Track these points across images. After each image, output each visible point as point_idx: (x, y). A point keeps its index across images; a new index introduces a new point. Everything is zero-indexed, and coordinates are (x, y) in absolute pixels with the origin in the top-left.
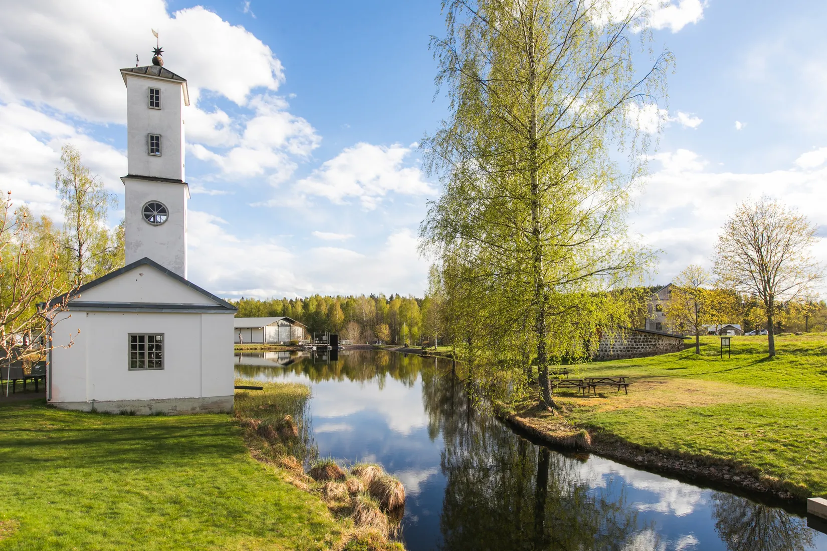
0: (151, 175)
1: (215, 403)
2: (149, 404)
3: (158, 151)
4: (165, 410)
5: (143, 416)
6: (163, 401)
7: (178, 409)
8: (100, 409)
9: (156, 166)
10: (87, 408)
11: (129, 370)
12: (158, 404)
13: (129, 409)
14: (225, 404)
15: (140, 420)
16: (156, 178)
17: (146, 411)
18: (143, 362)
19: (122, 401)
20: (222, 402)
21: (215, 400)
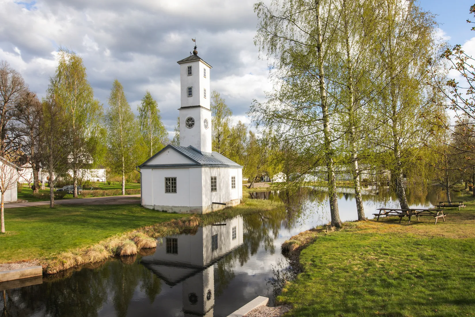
0: (189, 106)
1: (195, 209)
2: (172, 208)
3: (191, 95)
4: (177, 211)
5: (169, 213)
6: (176, 207)
7: (182, 211)
8: (156, 209)
9: (191, 102)
10: (152, 208)
11: (165, 193)
12: (175, 208)
13: (165, 209)
14: (199, 210)
15: (168, 215)
16: (191, 106)
17: (170, 211)
18: (170, 190)
19: (163, 206)
20: (198, 209)
21: (195, 208)
